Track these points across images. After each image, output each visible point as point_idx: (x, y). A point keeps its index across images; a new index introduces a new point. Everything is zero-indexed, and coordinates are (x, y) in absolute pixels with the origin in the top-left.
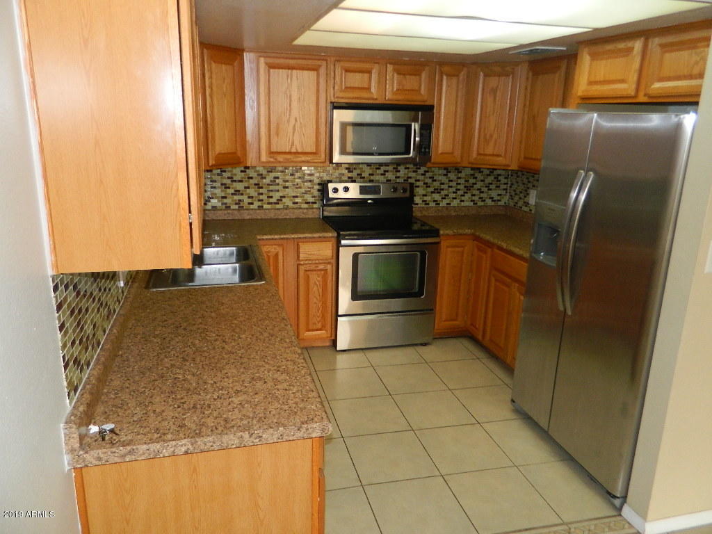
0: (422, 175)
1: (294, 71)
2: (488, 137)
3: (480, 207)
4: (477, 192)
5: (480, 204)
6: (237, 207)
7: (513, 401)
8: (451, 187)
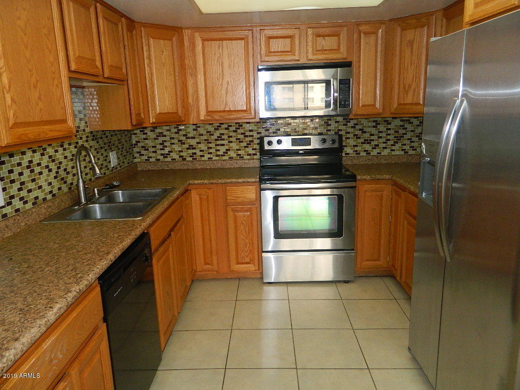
0: (352, 127)
1: (225, 42)
2: (407, 86)
3: (410, 155)
4: (408, 142)
5: (411, 152)
6: (191, 159)
7: (409, 349)
8: (381, 137)
